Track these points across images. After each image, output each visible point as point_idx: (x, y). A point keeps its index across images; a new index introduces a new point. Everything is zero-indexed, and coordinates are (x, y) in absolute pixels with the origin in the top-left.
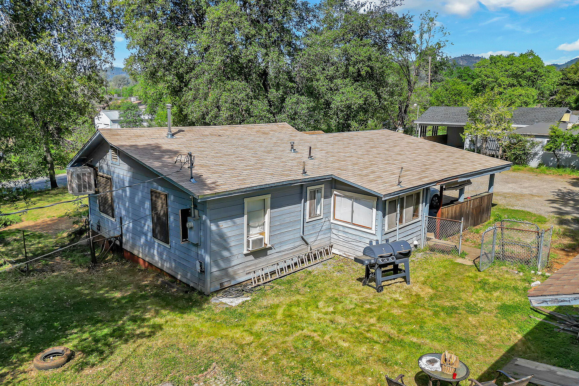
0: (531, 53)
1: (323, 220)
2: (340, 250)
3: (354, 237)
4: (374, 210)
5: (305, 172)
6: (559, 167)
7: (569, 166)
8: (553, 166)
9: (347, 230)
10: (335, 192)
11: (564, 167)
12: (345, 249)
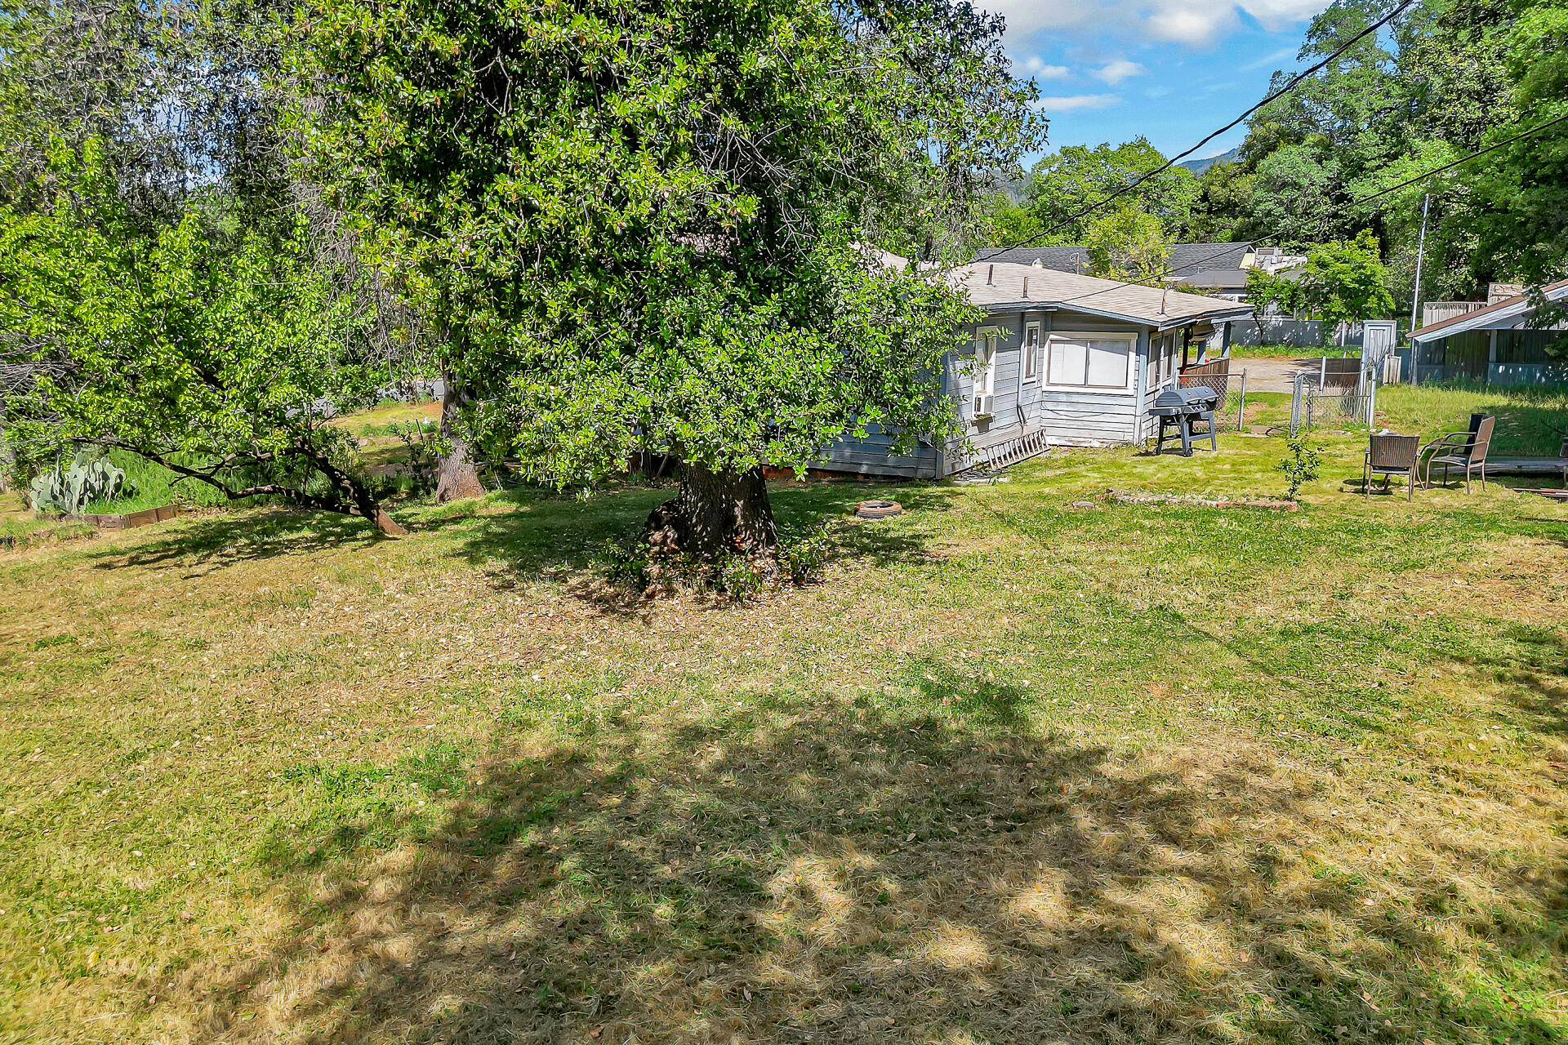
0: (1142, 143)
1: (1035, 385)
2: (1060, 437)
3: (1091, 408)
4: (1132, 355)
5: (1025, 296)
6: (1263, 343)
7: (1281, 342)
8: (1252, 343)
9: (1075, 398)
10: (1052, 337)
11: (1273, 344)
12: (1070, 433)
